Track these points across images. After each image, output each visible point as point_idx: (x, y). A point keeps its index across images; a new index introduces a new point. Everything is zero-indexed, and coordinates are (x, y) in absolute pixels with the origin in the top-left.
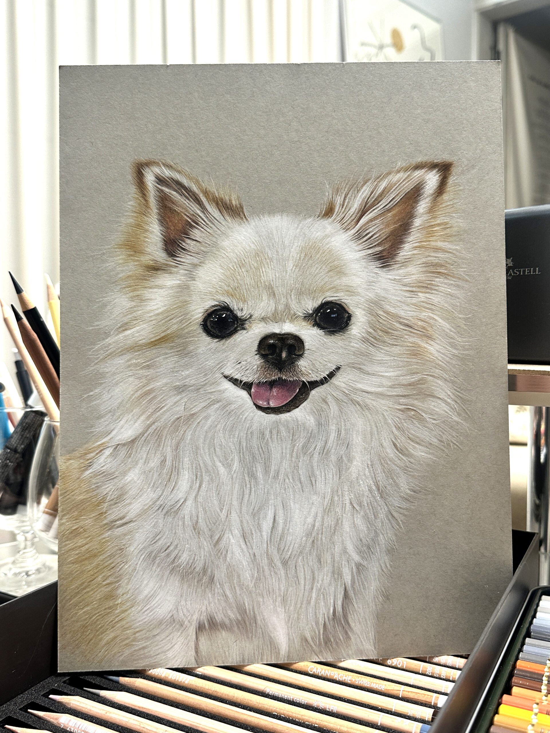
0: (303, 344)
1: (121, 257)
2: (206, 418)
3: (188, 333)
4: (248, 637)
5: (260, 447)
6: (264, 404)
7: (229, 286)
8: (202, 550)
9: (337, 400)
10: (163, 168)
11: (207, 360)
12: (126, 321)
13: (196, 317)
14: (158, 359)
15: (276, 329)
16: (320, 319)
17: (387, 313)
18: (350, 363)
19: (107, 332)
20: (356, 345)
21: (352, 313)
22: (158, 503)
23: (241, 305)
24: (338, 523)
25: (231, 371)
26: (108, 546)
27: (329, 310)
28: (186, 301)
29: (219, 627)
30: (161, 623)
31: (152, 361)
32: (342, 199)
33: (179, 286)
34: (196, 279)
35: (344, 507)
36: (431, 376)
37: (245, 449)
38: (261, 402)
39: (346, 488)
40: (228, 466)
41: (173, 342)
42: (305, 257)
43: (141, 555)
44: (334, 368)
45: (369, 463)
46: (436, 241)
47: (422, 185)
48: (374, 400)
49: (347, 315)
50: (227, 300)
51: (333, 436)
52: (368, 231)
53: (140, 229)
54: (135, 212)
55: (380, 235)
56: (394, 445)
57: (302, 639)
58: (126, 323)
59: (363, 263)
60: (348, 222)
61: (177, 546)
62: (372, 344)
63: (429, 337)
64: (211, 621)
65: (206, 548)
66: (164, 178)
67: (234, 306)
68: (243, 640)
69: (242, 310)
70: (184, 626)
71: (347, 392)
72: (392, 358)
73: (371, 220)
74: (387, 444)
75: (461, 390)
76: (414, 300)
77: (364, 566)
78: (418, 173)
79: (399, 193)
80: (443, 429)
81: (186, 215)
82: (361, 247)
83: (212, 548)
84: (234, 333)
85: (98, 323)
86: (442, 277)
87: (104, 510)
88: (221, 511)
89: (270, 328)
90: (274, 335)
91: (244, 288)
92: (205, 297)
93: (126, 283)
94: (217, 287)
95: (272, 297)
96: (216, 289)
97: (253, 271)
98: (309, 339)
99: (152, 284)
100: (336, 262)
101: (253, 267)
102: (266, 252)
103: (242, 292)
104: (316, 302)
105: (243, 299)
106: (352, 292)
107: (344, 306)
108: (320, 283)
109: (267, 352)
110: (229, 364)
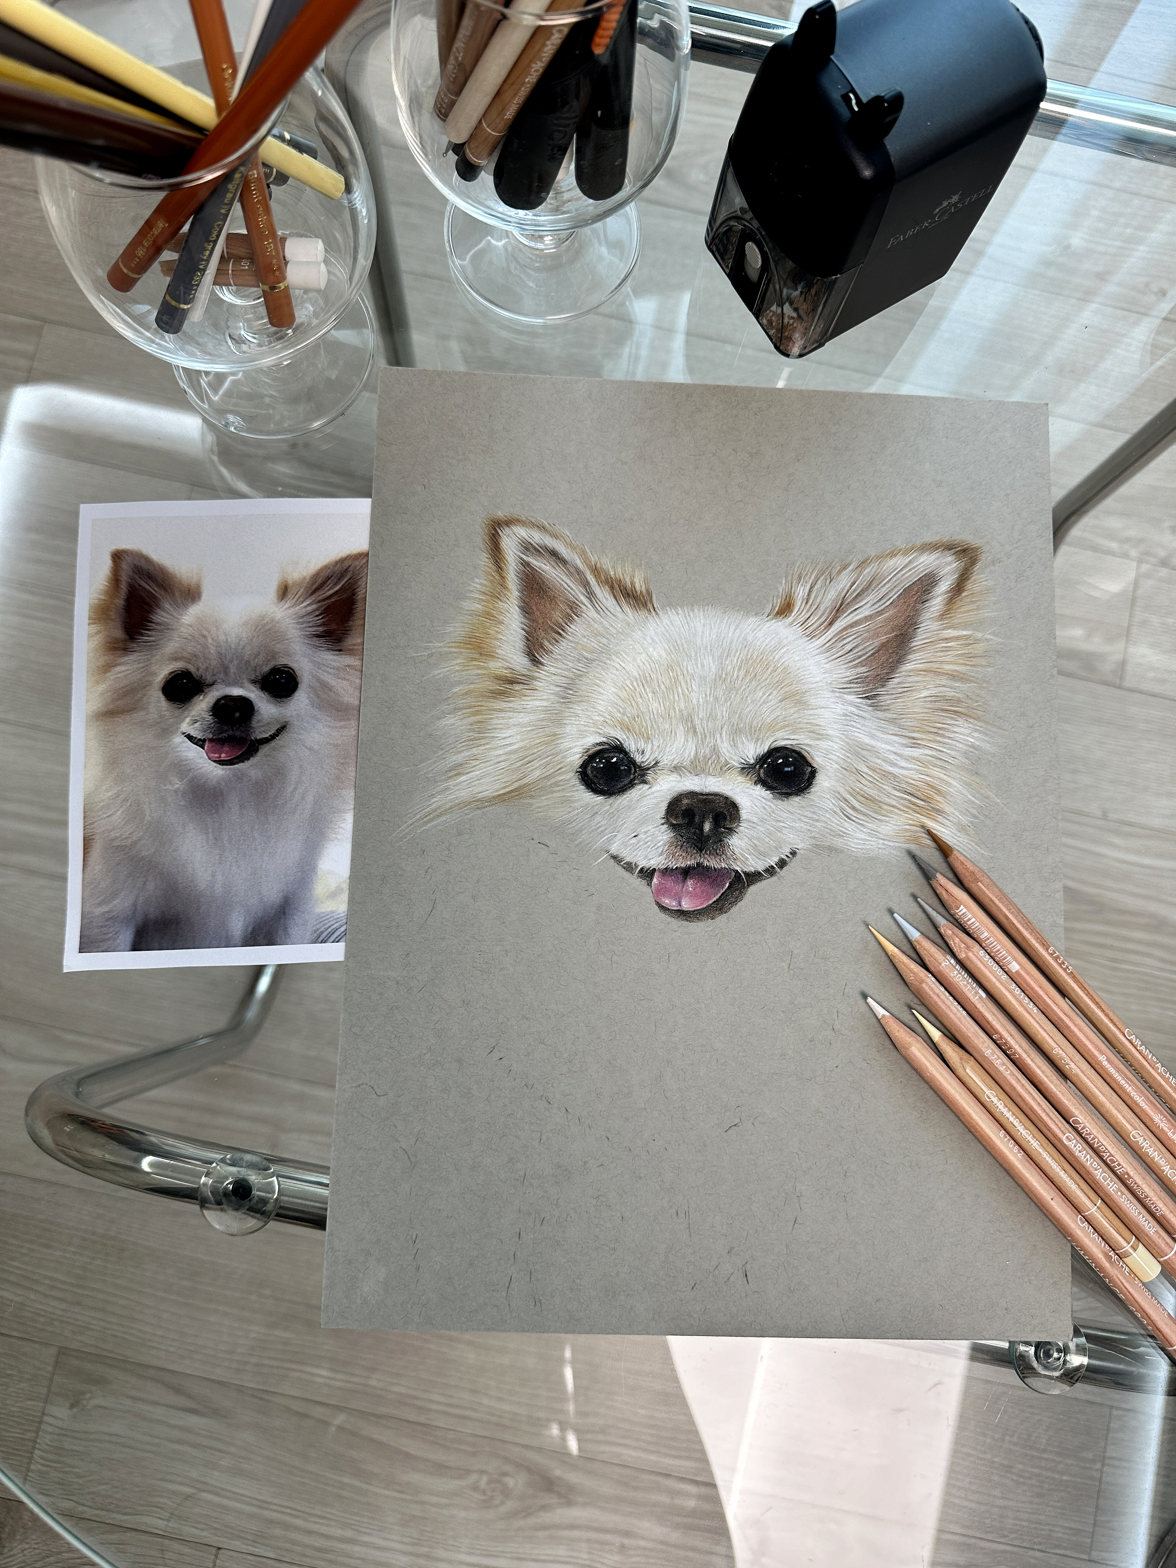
0: (738, 811)
1: (458, 661)
3: (556, 784)
6: (672, 904)
7: (624, 714)
10: (533, 530)
13: (571, 759)
15: (696, 785)
16: (766, 773)
17: (873, 769)
18: (811, 846)
20: (823, 817)
21: (817, 767)
23: (642, 744)
25: (622, 848)
27: (781, 761)
28: (556, 735)
32: (807, 591)
33: (546, 710)
34: (574, 701)
38: (667, 901)
41: (531, 796)
42: (745, 675)
44: (787, 852)
46: (951, 663)
47: (934, 575)
49: (810, 769)
50: (620, 735)
52: (845, 642)
53: (490, 619)
54: (485, 593)
58: (461, 765)
60: (815, 626)
62: (848, 817)
63: (940, 812)
66: (533, 545)
67: (631, 745)
69: (643, 751)
73: (849, 626)
76: (916, 752)
78: (928, 558)
79: (895, 587)
82: (834, 665)
84: (629, 787)
86: (959, 719)
89: (687, 783)
90: (692, 794)
91: (647, 718)
92: (586, 728)
93: (463, 701)
94: (605, 715)
95: (691, 734)
96: (604, 717)
97: (664, 693)
98: (748, 804)
99: (504, 705)
100: (794, 686)
101: (663, 687)
102: (685, 664)
103: (644, 724)
104: (761, 746)
105: (645, 735)
106: (819, 734)
107: (806, 754)
108: (769, 716)
109: (680, 821)
110: (619, 836)
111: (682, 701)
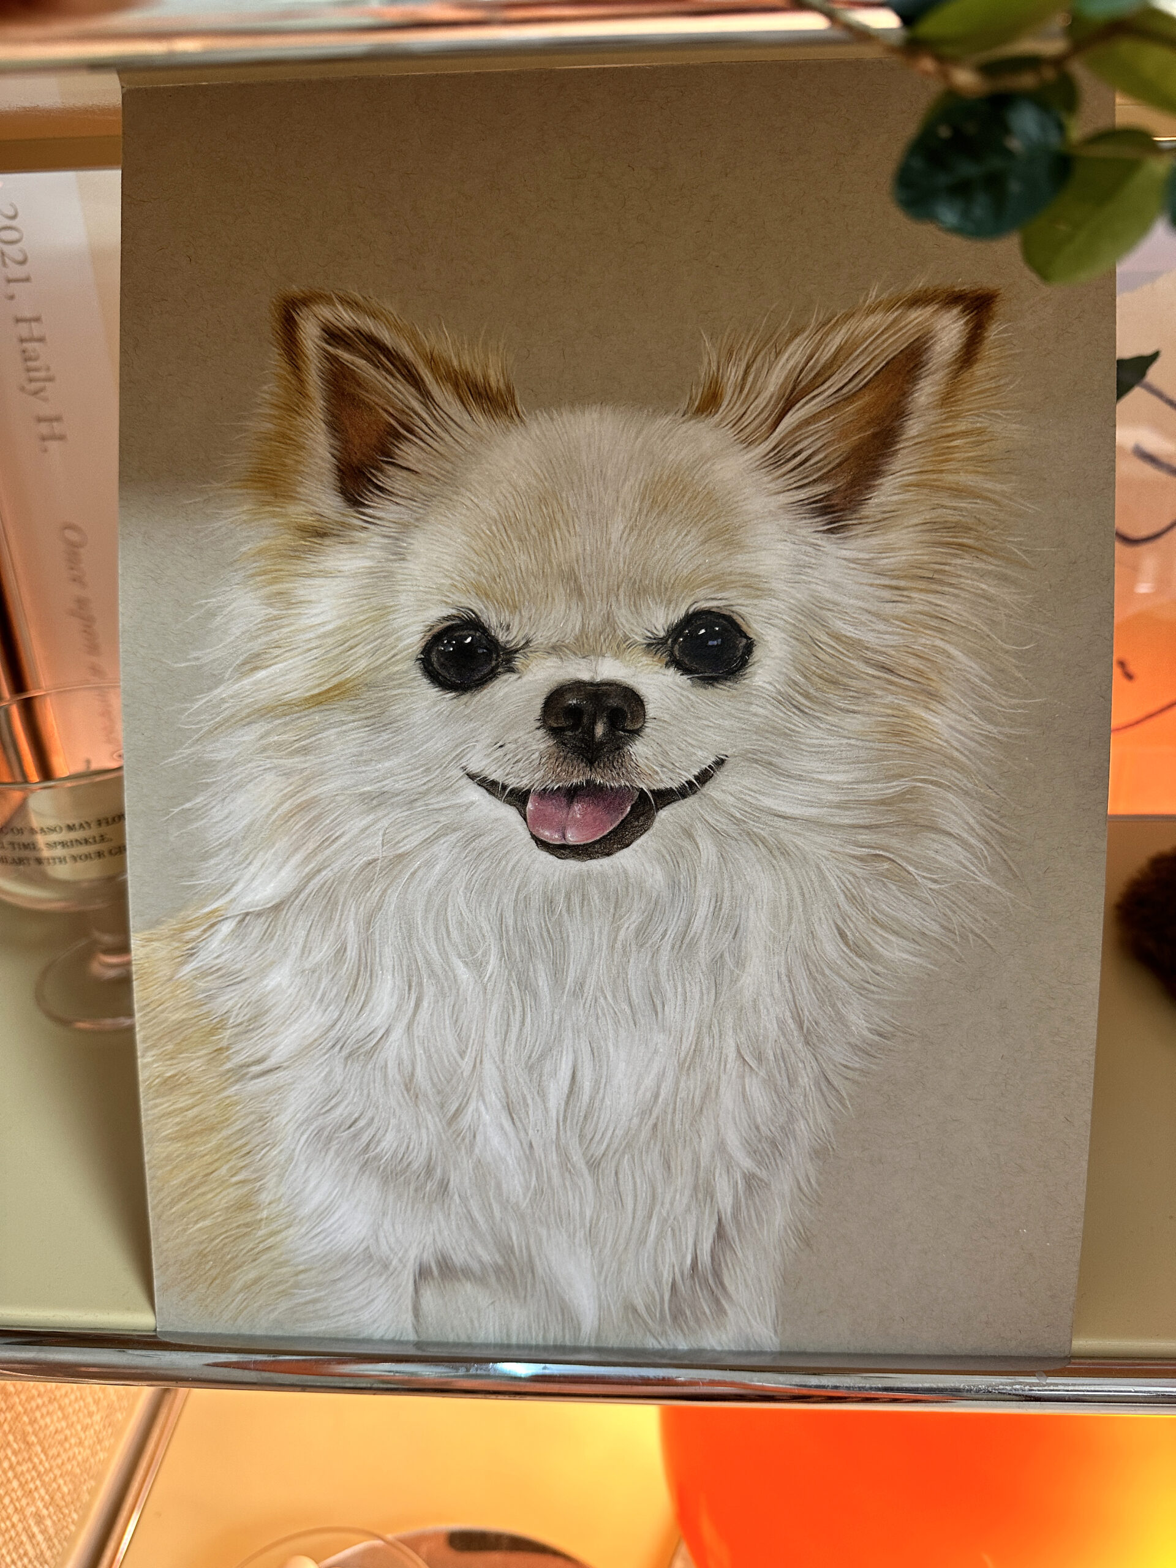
0: (643, 706)
2: (429, 864)
3: (390, 678)
4: (517, 1297)
5: (544, 930)
6: (553, 837)
7: (480, 574)
8: (424, 1131)
9: (715, 832)
10: (340, 307)
11: (431, 738)
12: (256, 650)
13: (408, 641)
14: (324, 735)
15: (582, 671)
16: (683, 650)
17: (837, 637)
18: (747, 751)
19: (216, 672)
20: (761, 710)
21: (755, 638)
22: (332, 1033)
23: (506, 616)
24: (710, 1092)
25: (484, 763)
26: (237, 1112)
27: (703, 631)
28: (386, 607)
29: (460, 1275)
30: (346, 1259)
31: (314, 739)
32: (741, 372)
33: (371, 573)
34: (408, 558)
35: (722, 1060)
36: (932, 782)
37: (511, 933)
38: (547, 833)
39: (729, 1021)
40: (478, 966)
41: (357, 697)
42: (652, 507)
43: (302, 1134)
44: (710, 760)
45: (783, 971)
46: (956, 471)
47: (925, 343)
48: (799, 835)
49: (744, 641)
50: (476, 605)
51: (703, 910)
52: (798, 448)
53: (287, 444)
54: (276, 406)
55: (825, 457)
56: (840, 934)
57: (626, 1308)
58: (258, 655)
59: (786, 521)
60: (753, 427)
61: (373, 1119)
62: (799, 709)
63: (933, 695)
64: (443, 1265)
65: (431, 1125)
66: (341, 330)
67: (491, 618)
68: (508, 1301)
69: (508, 627)
70: (391, 1269)
71: (738, 815)
72: (845, 741)
73: (806, 422)
74: (825, 932)
75: (1001, 817)
76: (902, 609)
77: (761, 1180)
78: (918, 316)
79: (872, 360)
80: (954, 903)
81: (386, 411)
82: (781, 483)
83: (443, 1127)
84: (491, 679)
85: (198, 654)
86: (966, 556)
87: (224, 1043)
88: (462, 1058)
89: (570, 670)
90: (578, 686)
91: (513, 577)
92: (428, 596)
93: (254, 565)
94: (454, 575)
95: (575, 599)
96: (452, 579)
97: (535, 540)
98: (657, 695)
99: (312, 567)
100: (723, 519)
101: (533, 531)
102: (564, 495)
103: (509, 586)
104: (674, 611)
105: (511, 603)
106: (758, 589)
107: (739, 621)
108: (685, 567)
109: (562, 723)
110: (479, 746)
111: (561, 550)
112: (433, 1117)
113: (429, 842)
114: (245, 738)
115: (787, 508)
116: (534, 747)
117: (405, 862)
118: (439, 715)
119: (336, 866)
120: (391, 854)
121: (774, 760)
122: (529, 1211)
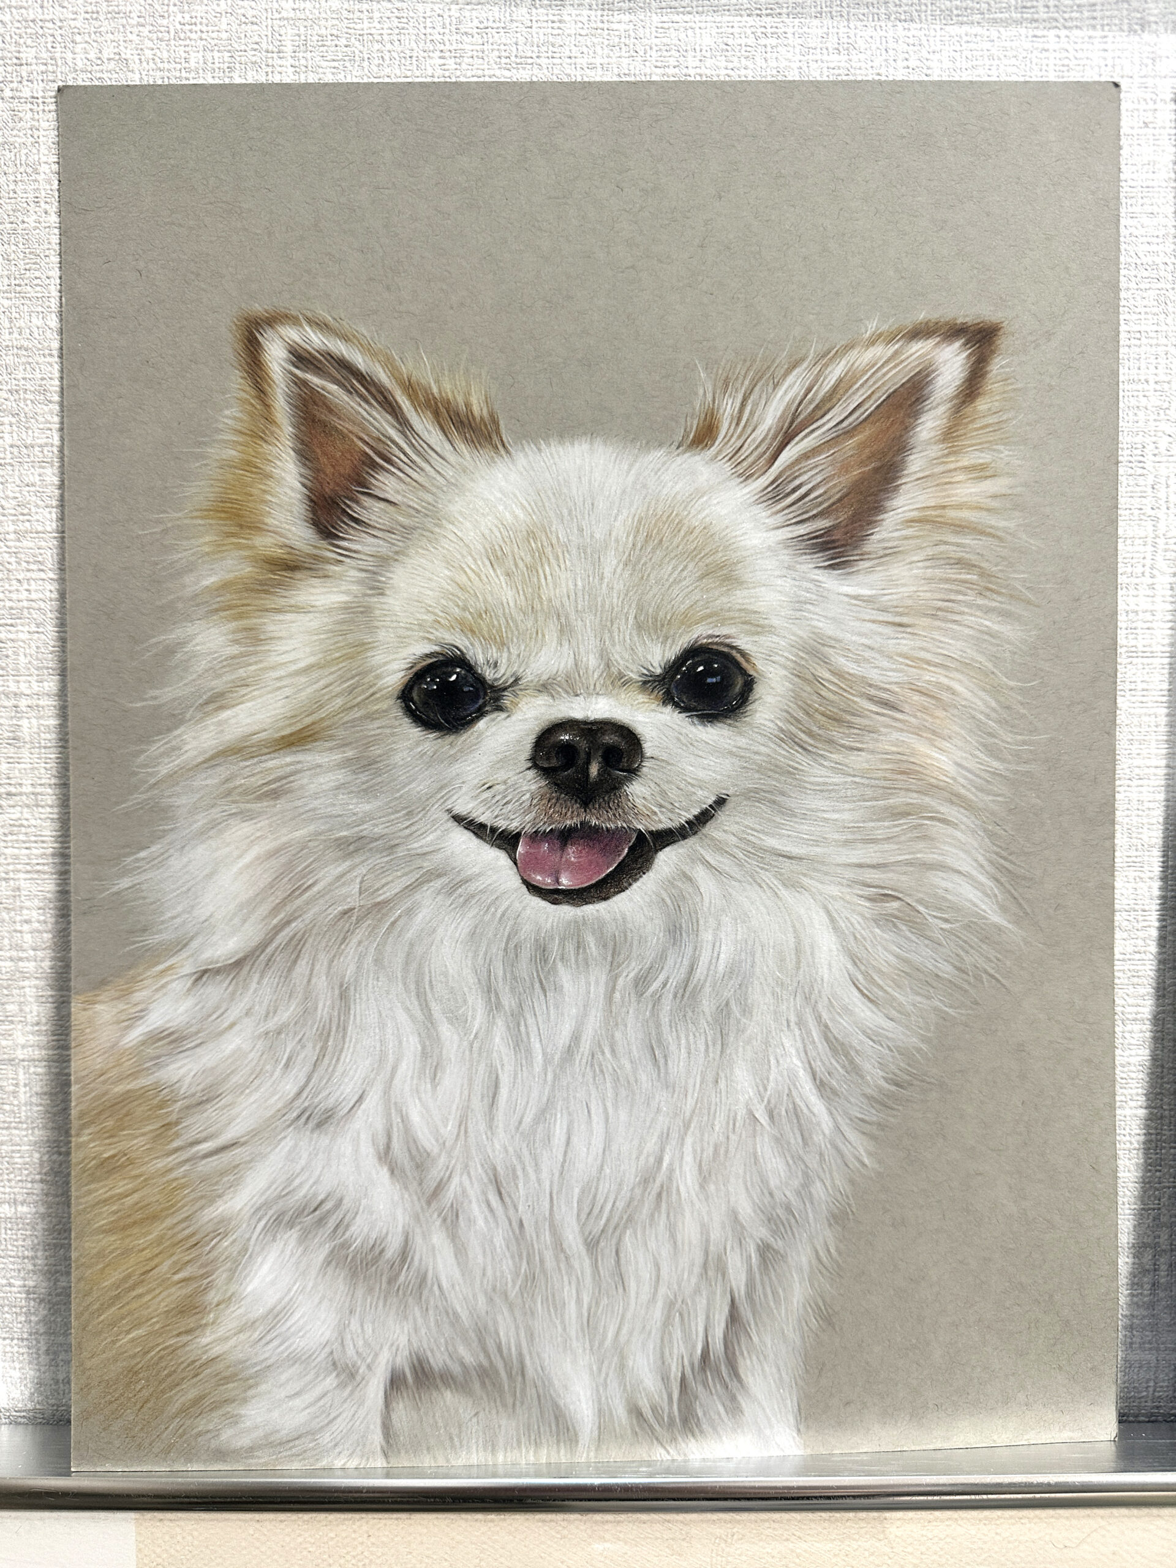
0: (640, 745)
2: (410, 912)
3: (369, 717)
4: (504, 1405)
5: (537, 980)
6: (546, 882)
7: (464, 608)
8: (400, 1213)
9: (717, 873)
10: (308, 329)
11: (414, 780)
12: (220, 689)
13: (388, 680)
14: (296, 776)
15: (577, 709)
16: (680, 688)
17: (839, 674)
18: (750, 791)
19: (176, 712)
20: (763, 747)
21: (755, 674)
22: (298, 1102)
23: (493, 653)
25: (471, 805)
26: (185, 1196)
27: (701, 668)
28: (364, 644)
29: (438, 1381)
31: (284, 781)
32: (738, 405)
33: (347, 608)
34: (387, 592)
35: (730, 1118)
36: (939, 823)
37: (500, 985)
38: (539, 878)
39: (737, 1075)
40: (463, 1023)
41: (331, 737)
42: (646, 541)
43: (260, 1219)
44: (711, 800)
45: (793, 1018)
46: (959, 507)
47: (927, 376)
48: (805, 875)
49: (744, 678)
50: (461, 641)
51: (707, 956)
52: (797, 482)
53: (252, 472)
54: (241, 432)
55: (825, 493)
56: (853, 981)
57: (630, 1410)
58: (222, 695)
59: (785, 556)
60: (750, 460)
61: (340, 1201)
62: (802, 747)
63: (937, 732)
65: (410, 1206)
66: (310, 353)
67: (478, 654)
68: (494, 1412)
69: (496, 665)
70: (358, 1378)
71: (740, 859)
72: (850, 779)
73: (806, 456)
74: (835, 976)
75: (1010, 854)
76: (904, 645)
77: (777, 1252)
78: (918, 349)
79: (872, 393)
80: (966, 943)
81: (361, 439)
82: (780, 519)
83: (422, 1207)
84: (477, 718)
85: (156, 693)
86: (970, 592)
87: (174, 1118)
89: (562, 708)
90: (571, 724)
91: (500, 613)
92: (409, 633)
93: (218, 599)
94: (437, 611)
95: (566, 635)
96: (435, 614)
97: (523, 575)
98: (654, 734)
99: (282, 602)
100: (720, 555)
101: (521, 565)
102: (553, 528)
103: (496, 622)
104: (671, 648)
105: (498, 639)
106: (758, 626)
107: (738, 656)
108: (682, 602)
109: (554, 763)
110: (464, 789)
111: (551, 585)
112: (410, 1195)
113: (411, 888)
114: (208, 782)
115: (787, 543)
116: (525, 788)
117: (384, 911)
118: (421, 756)
119: (308, 916)
120: (370, 903)
121: (779, 798)
122: (520, 1300)
